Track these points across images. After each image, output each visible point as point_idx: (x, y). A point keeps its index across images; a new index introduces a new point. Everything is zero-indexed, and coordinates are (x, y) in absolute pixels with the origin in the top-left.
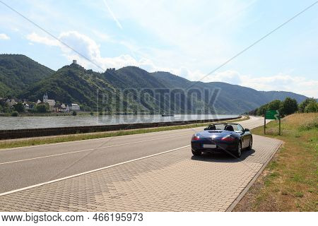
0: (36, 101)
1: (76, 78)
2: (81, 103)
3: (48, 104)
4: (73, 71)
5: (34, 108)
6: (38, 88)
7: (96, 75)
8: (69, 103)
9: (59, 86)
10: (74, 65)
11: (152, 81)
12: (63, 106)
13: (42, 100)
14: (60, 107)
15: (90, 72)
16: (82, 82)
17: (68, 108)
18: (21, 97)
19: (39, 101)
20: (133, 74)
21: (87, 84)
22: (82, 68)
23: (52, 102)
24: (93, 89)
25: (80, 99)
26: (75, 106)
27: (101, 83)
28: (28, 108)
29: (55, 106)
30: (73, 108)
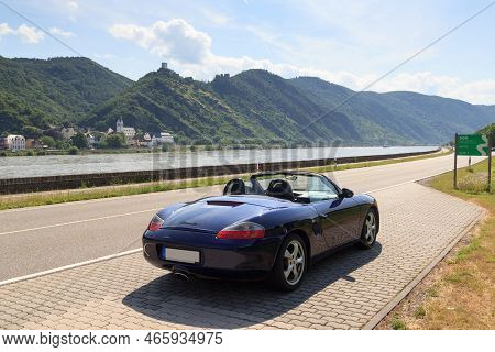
0: (106, 130)
1: (167, 92)
2: (176, 132)
3: (122, 134)
4: (162, 80)
5: (102, 141)
6: (109, 109)
7: (198, 85)
8: (156, 131)
9: (141, 105)
10: (164, 71)
11: (290, 93)
12: (147, 136)
13: (115, 129)
14: (141, 138)
15: (189, 81)
16: (177, 98)
17: (154, 138)
18: (83, 124)
19: (110, 130)
20: (258, 80)
21: (184, 101)
22: (176, 76)
23: (130, 132)
24: (194, 109)
25: (175, 126)
26: (166, 137)
27: (207, 98)
28: (92, 141)
29: (135, 138)
30: (163, 139)
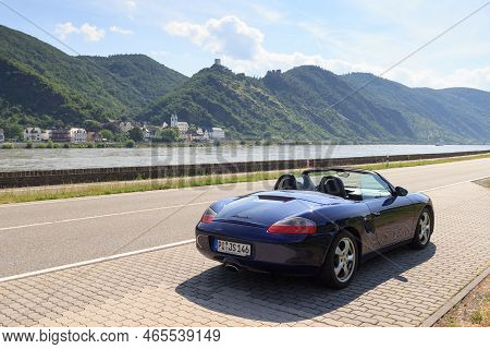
0: (160, 125)
1: (219, 88)
2: (227, 127)
3: (176, 128)
4: (215, 76)
5: (157, 136)
6: (164, 104)
7: (250, 81)
8: (208, 126)
9: (194, 100)
10: (217, 67)
11: (342, 90)
12: (200, 131)
13: (169, 124)
14: (194, 133)
15: (241, 77)
16: (229, 93)
17: (206, 133)
18: (139, 119)
19: (165, 125)
20: (310, 76)
21: (235, 97)
22: (228, 72)
23: (183, 126)
24: (246, 104)
25: (226, 121)
26: (218, 132)
27: (258, 94)
28: (147, 135)
29: (188, 132)
30: (214, 135)
